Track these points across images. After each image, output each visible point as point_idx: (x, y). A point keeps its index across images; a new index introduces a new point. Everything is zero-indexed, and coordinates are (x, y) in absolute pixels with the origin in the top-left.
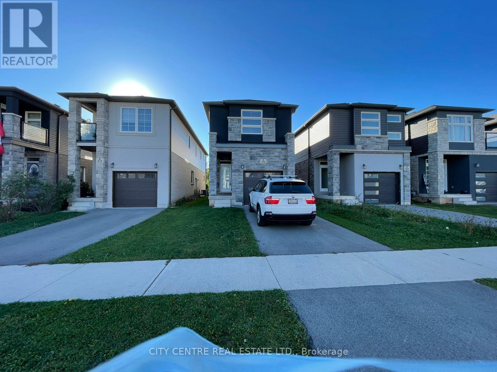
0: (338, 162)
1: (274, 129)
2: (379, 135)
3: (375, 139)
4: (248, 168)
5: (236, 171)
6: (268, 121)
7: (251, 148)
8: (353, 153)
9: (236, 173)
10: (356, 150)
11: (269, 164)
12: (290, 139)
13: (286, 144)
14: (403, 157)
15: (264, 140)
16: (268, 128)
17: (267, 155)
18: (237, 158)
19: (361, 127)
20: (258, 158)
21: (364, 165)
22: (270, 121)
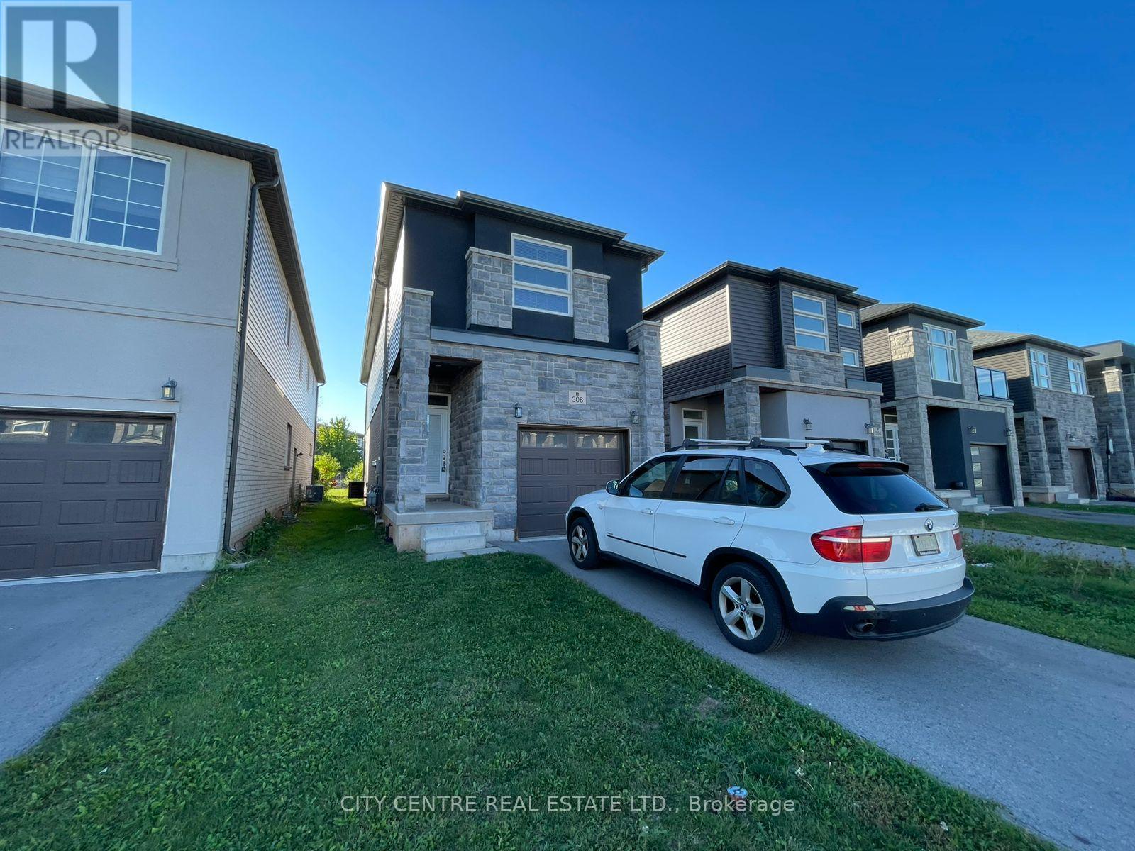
0: (758, 409)
1: (604, 306)
2: (827, 351)
3: (822, 360)
4: (532, 417)
5: (497, 423)
6: (590, 279)
7: (542, 355)
8: (785, 390)
9: (497, 432)
10: (791, 383)
11: (592, 405)
12: (649, 339)
13: (636, 350)
14: (870, 407)
15: (578, 335)
16: (587, 300)
17: (586, 381)
18: (498, 383)
19: (794, 328)
20: (562, 386)
21: (805, 421)
22: (595, 281)
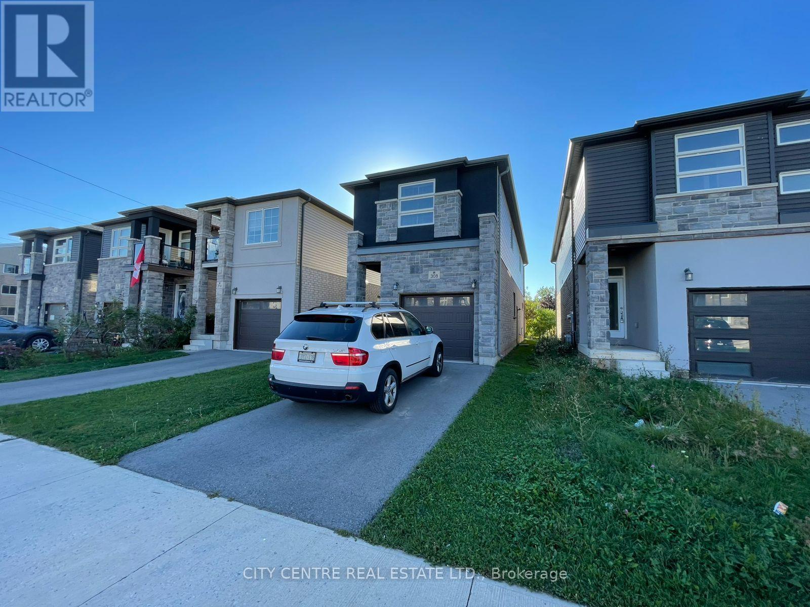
2: (744, 184)
4: (406, 289)
5: (387, 294)
6: (445, 197)
7: (412, 252)
8: (652, 243)
10: (658, 234)
11: (444, 279)
13: (478, 236)
15: (437, 235)
16: (443, 211)
17: (440, 263)
19: (675, 174)
20: (424, 269)
21: (686, 271)
22: (449, 196)
